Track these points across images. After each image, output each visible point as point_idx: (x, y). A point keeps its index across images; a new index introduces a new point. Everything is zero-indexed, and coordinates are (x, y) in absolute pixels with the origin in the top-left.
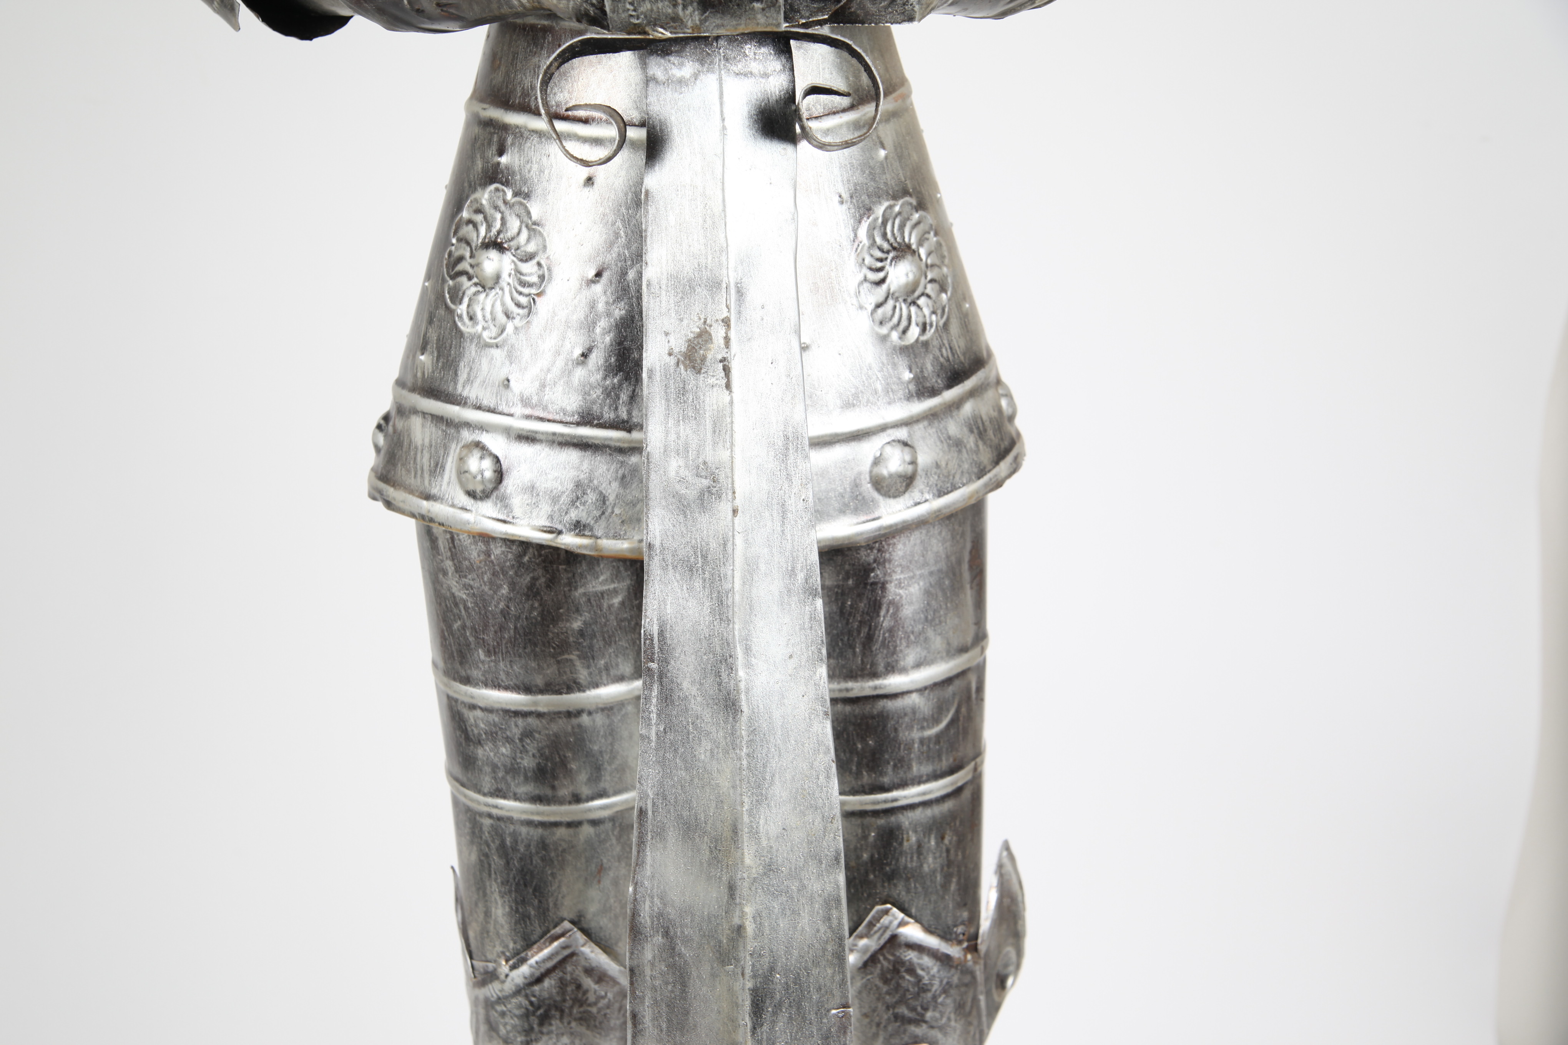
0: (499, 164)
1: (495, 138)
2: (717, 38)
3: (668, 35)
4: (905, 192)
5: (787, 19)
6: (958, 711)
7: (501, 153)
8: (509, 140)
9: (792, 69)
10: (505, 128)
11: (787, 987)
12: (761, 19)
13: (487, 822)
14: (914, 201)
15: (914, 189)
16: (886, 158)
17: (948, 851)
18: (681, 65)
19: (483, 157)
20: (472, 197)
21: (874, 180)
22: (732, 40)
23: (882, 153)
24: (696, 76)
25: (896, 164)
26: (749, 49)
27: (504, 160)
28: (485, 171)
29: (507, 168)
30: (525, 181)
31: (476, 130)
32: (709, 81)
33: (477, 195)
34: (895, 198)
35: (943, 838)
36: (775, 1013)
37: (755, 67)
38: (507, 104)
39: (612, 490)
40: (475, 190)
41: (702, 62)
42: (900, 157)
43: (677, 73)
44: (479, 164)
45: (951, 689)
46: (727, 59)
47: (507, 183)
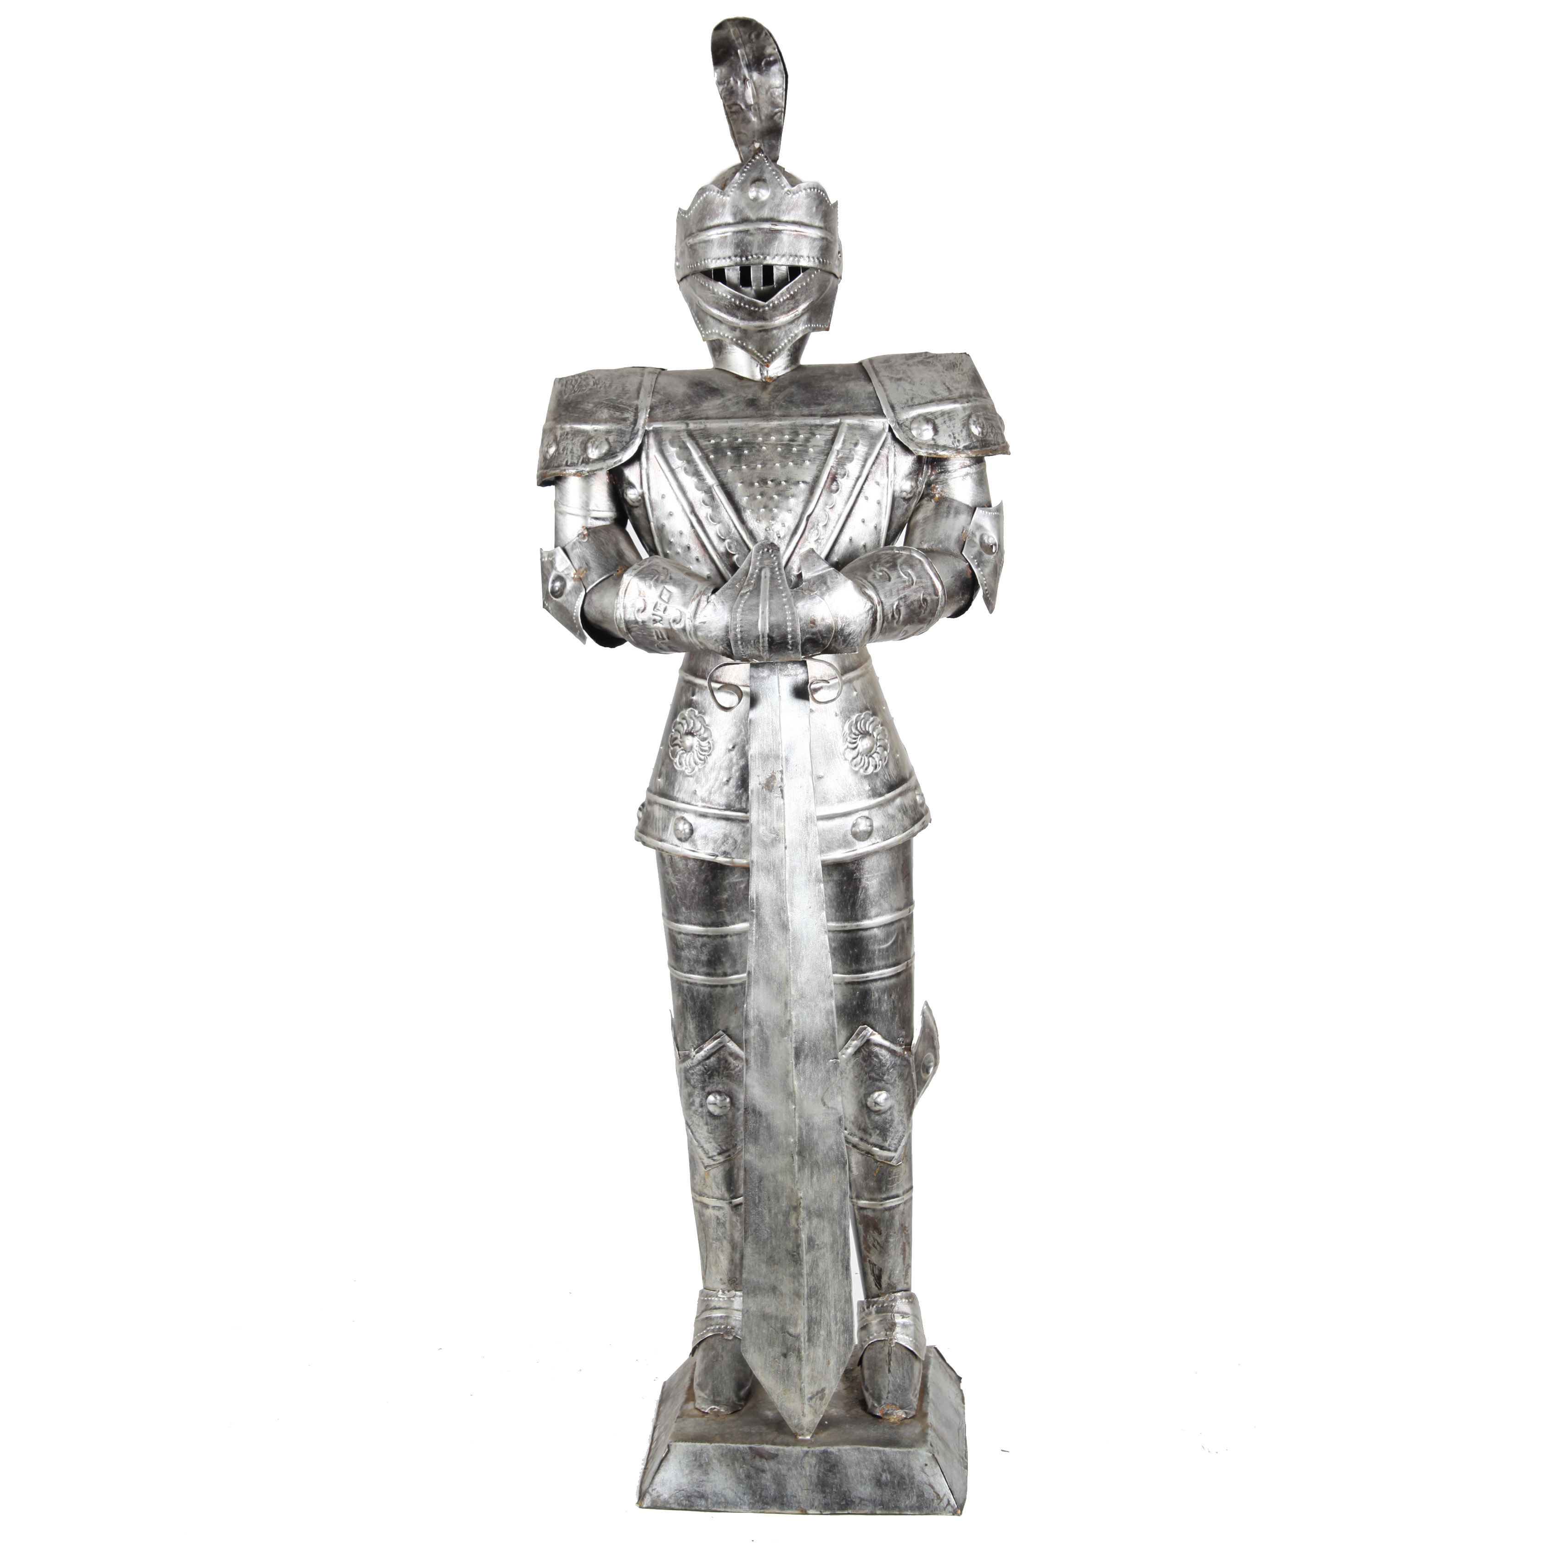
0: (692, 700)
1: (691, 689)
2: (777, 663)
3: (758, 662)
4: (867, 709)
5: (803, 654)
6: (897, 937)
7: (693, 695)
8: (697, 690)
9: (807, 672)
10: (695, 685)
11: (810, 1048)
12: (792, 656)
13: (686, 985)
14: (870, 712)
15: (871, 707)
16: (857, 695)
17: (894, 1002)
18: (763, 672)
19: (686, 696)
20: (682, 712)
21: (851, 705)
22: (782, 663)
23: (855, 693)
24: (769, 676)
25: (862, 697)
26: (789, 666)
27: (694, 698)
28: (687, 702)
29: (696, 701)
30: (703, 708)
31: (683, 684)
32: (774, 678)
33: (683, 712)
34: (861, 712)
35: (891, 996)
36: (805, 1059)
37: (792, 672)
38: (696, 675)
39: (739, 838)
40: (682, 710)
41: (771, 671)
42: (864, 694)
43: (762, 675)
44: (684, 699)
45: (893, 927)
46: (780, 670)
47: (696, 708)
